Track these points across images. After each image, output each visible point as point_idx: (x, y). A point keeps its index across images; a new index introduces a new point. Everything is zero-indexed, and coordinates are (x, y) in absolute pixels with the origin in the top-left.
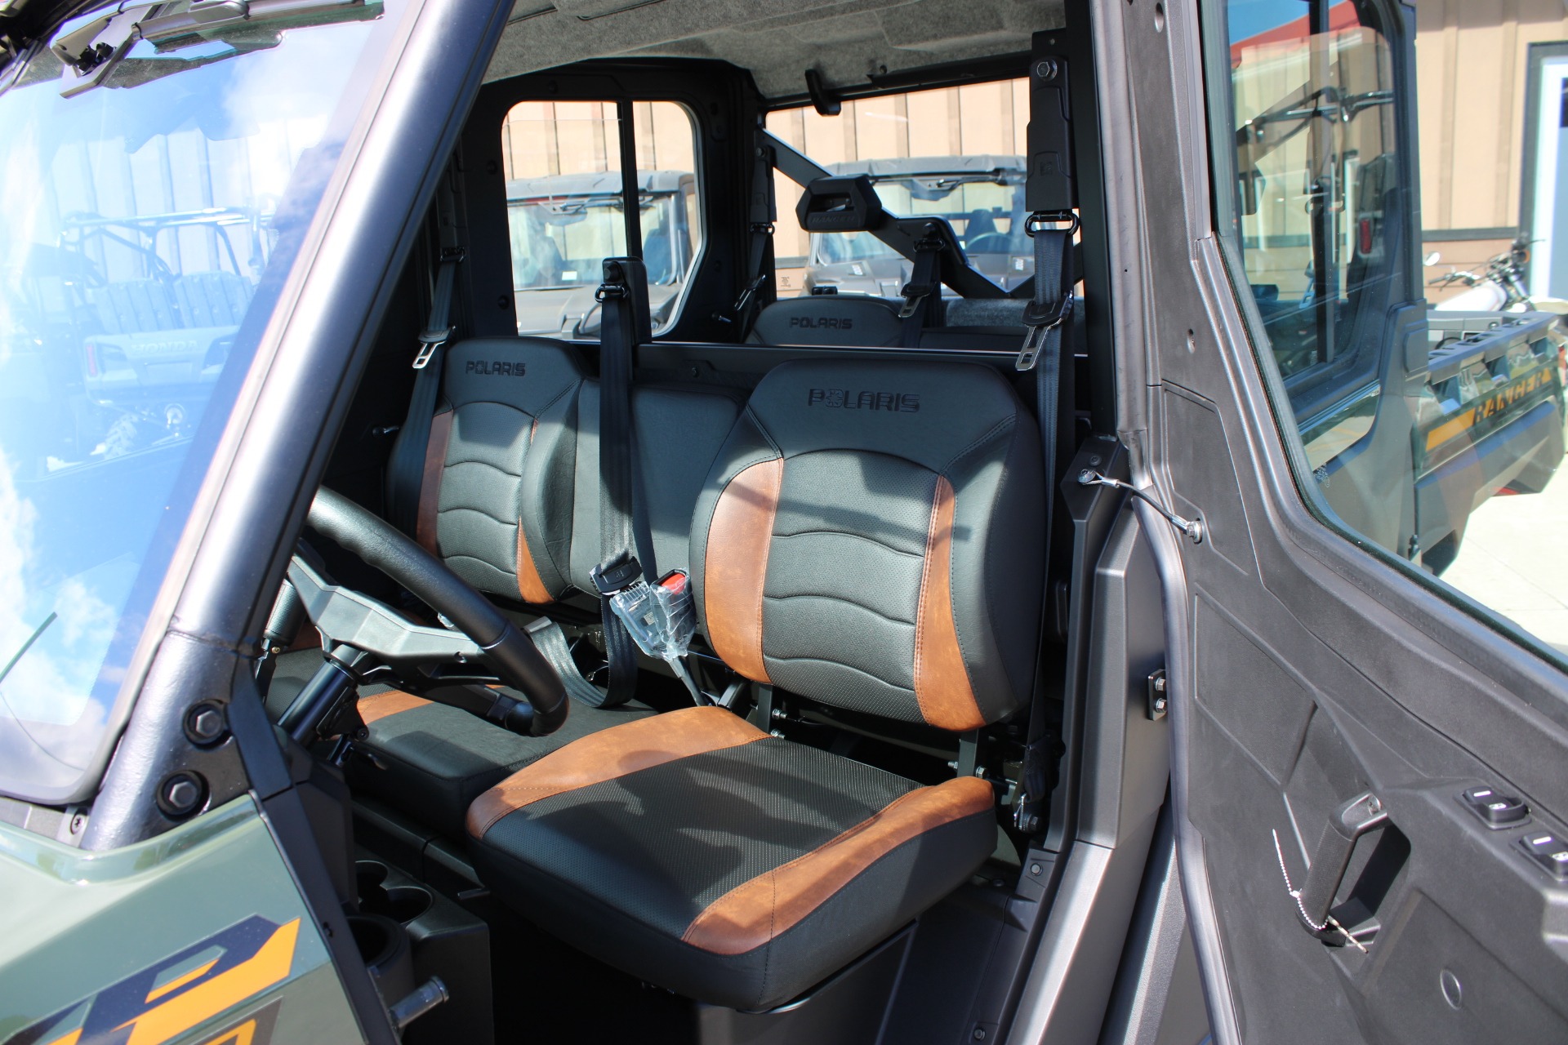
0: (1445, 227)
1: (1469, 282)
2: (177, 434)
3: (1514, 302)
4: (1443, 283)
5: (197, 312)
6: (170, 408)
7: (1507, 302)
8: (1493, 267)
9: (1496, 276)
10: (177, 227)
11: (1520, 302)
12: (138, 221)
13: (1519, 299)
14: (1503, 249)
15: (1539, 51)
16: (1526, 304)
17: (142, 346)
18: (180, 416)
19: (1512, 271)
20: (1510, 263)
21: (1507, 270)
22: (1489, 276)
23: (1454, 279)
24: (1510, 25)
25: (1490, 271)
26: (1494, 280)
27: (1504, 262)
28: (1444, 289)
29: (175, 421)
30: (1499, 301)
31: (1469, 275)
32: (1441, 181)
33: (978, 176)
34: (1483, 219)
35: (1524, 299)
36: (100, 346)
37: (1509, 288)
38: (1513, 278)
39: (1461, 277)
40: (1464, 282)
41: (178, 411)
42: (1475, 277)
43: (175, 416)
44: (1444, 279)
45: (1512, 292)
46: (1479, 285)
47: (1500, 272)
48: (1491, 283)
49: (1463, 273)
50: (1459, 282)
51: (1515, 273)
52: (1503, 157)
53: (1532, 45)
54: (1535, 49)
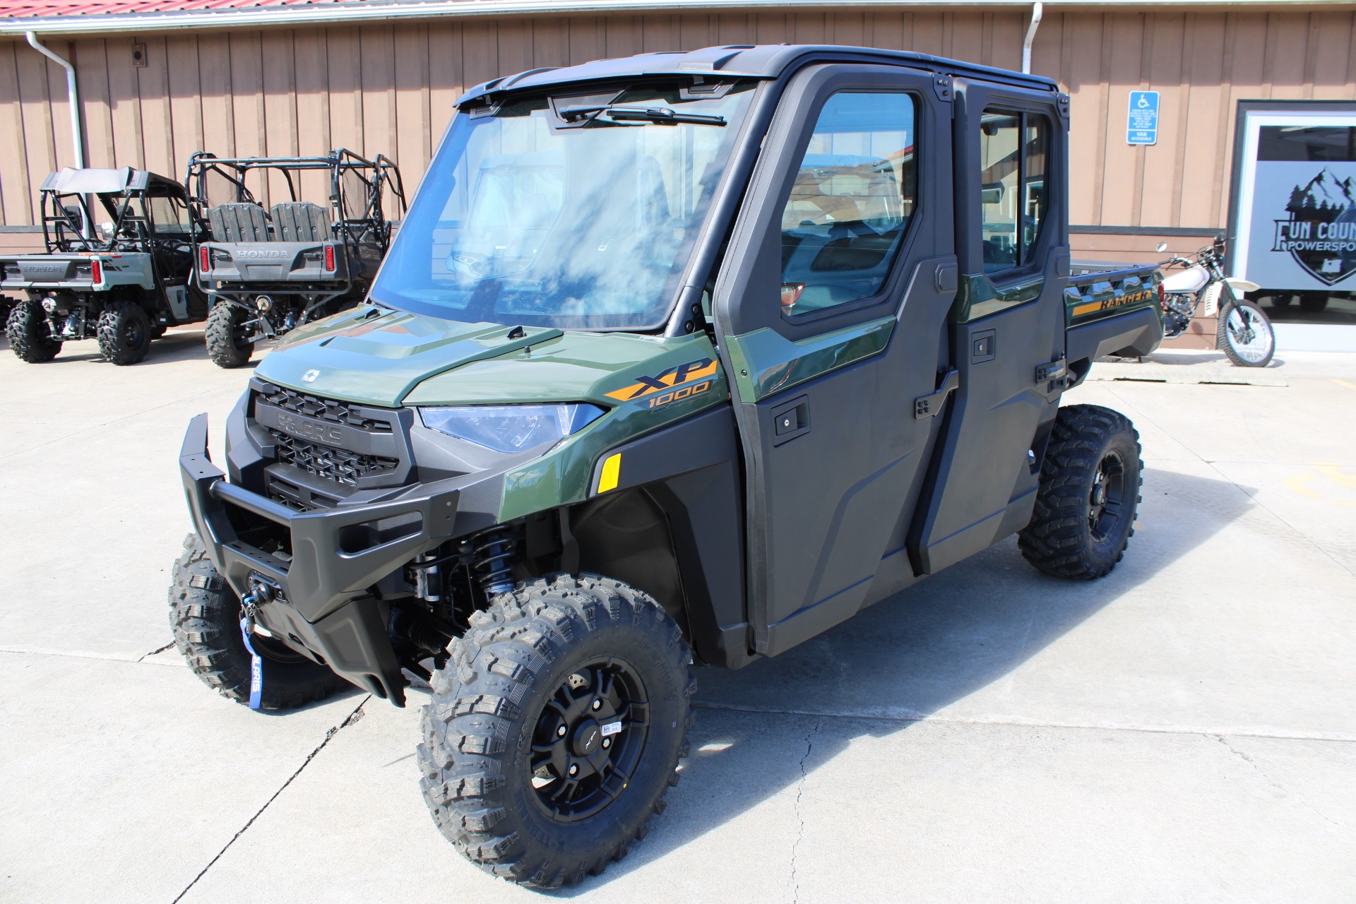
0: (1176, 226)
1: (1186, 265)
2: (262, 318)
3: (1215, 280)
4: (1169, 264)
5: (286, 231)
6: (260, 298)
7: (1210, 280)
8: (1202, 255)
9: (1204, 262)
10: (267, 167)
11: (1219, 281)
12: (236, 162)
13: (1219, 278)
14: (1209, 244)
15: (1245, 105)
16: (1223, 282)
17: (245, 252)
18: (267, 304)
19: (1214, 259)
20: (1213, 253)
21: (1212, 258)
22: (1199, 262)
23: (1176, 262)
24: (1226, 86)
25: (1201, 258)
26: (1202, 264)
27: (1210, 252)
28: (1169, 270)
29: (264, 309)
30: (1204, 279)
31: (1186, 260)
32: (1174, 193)
33: (848, 170)
34: (1203, 223)
35: (1221, 279)
36: (212, 250)
37: (1212, 271)
38: (1215, 264)
39: (1181, 261)
40: (1182, 265)
41: (265, 301)
42: (1190, 262)
43: (264, 305)
44: (1169, 262)
45: (1214, 274)
46: (1192, 267)
47: (1206, 259)
48: (1199, 266)
49: (1182, 259)
50: (1178, 265)
51: (1216, 260)
52: (1218, 179)
53: (1240, 101)
54: (1241, 104)
